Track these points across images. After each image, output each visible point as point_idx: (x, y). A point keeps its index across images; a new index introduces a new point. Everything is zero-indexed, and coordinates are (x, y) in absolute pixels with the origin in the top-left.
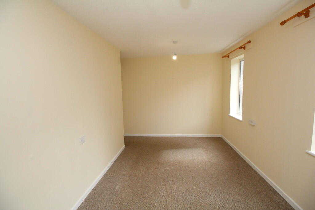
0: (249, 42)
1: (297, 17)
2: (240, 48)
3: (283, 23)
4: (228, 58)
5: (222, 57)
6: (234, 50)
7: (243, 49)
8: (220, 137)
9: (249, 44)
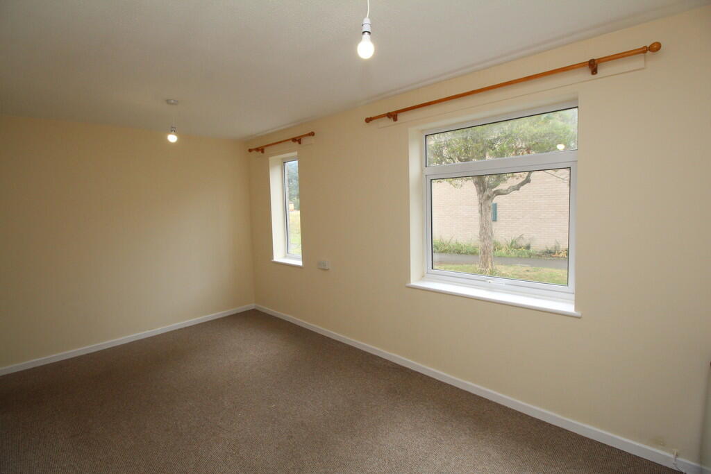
0: (312, 134)
1: (386, 118)
2: (294, 140)
3: (368, 120)
4: (261, 154)
5: (250, 150)
6: (280, 142)
7: (297, 143)
8: (253, 308)
9: (311, 137)
